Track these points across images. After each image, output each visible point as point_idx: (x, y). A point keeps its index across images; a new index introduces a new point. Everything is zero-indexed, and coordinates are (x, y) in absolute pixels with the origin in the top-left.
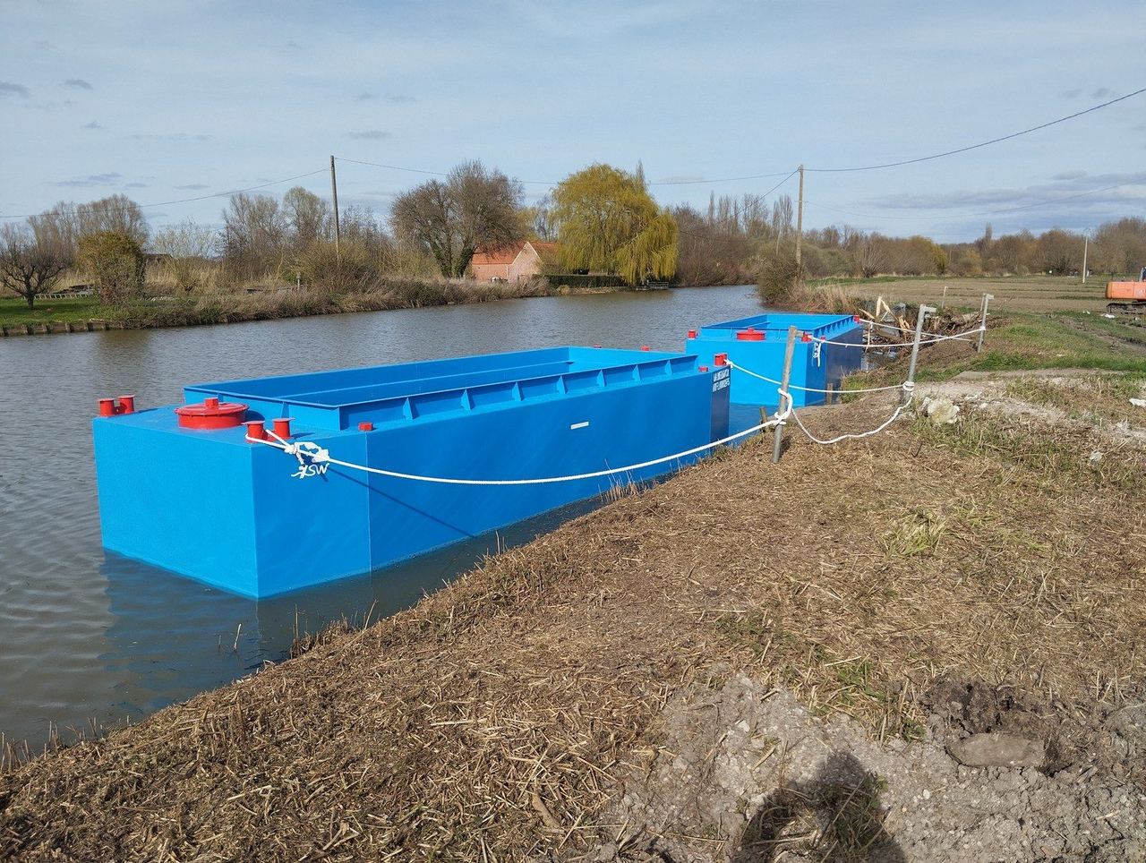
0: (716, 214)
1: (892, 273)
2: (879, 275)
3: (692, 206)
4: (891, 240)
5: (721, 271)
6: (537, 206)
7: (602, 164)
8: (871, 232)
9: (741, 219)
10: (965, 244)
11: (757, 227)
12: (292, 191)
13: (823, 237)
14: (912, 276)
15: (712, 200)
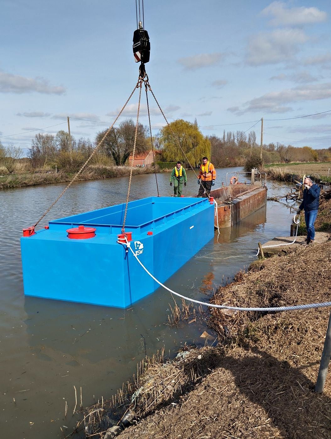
0: (226, 139)
1: (297, 161)
2: (292, 162)
3: (216, 136)
4: (296, 148)
5: (229, 161)
6: (155, 136)
7: (180, 119)
8: (288, 145)
9: (236, 141)
10: (324, 149)
11: (242, 143)
12: (60, 132)
13: (268, 147)
14: (305, 162)
15: (224, 133)
